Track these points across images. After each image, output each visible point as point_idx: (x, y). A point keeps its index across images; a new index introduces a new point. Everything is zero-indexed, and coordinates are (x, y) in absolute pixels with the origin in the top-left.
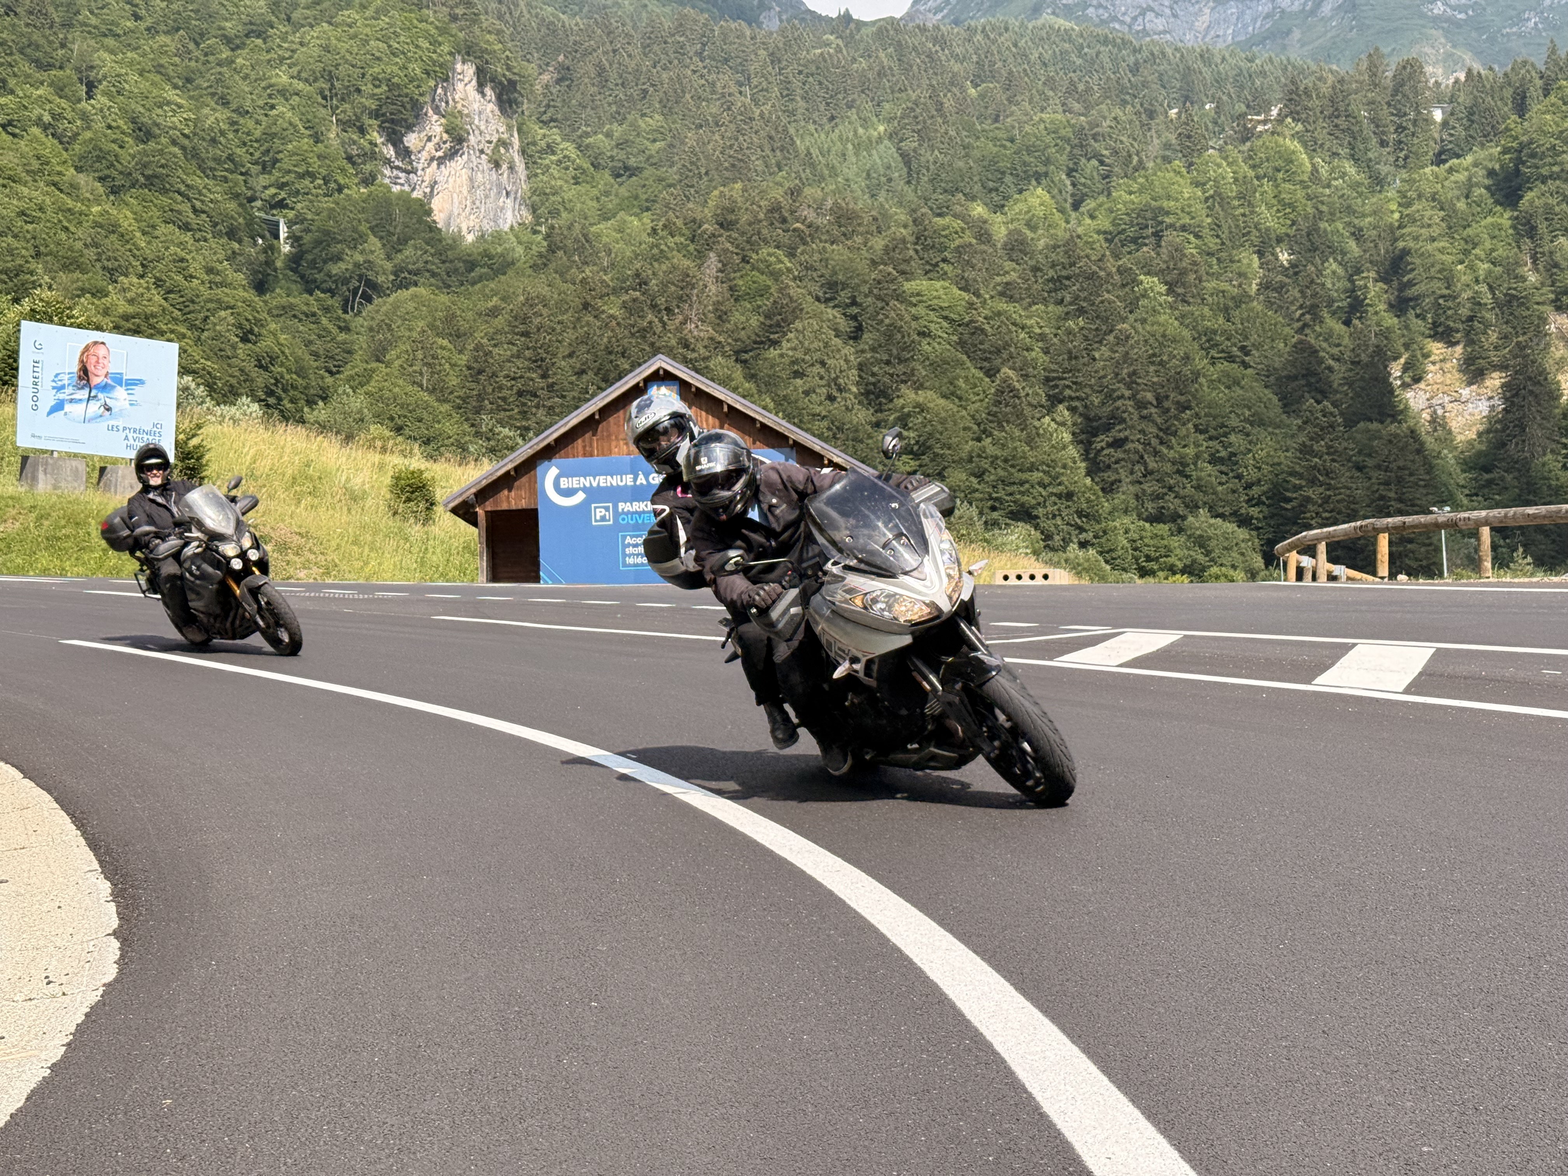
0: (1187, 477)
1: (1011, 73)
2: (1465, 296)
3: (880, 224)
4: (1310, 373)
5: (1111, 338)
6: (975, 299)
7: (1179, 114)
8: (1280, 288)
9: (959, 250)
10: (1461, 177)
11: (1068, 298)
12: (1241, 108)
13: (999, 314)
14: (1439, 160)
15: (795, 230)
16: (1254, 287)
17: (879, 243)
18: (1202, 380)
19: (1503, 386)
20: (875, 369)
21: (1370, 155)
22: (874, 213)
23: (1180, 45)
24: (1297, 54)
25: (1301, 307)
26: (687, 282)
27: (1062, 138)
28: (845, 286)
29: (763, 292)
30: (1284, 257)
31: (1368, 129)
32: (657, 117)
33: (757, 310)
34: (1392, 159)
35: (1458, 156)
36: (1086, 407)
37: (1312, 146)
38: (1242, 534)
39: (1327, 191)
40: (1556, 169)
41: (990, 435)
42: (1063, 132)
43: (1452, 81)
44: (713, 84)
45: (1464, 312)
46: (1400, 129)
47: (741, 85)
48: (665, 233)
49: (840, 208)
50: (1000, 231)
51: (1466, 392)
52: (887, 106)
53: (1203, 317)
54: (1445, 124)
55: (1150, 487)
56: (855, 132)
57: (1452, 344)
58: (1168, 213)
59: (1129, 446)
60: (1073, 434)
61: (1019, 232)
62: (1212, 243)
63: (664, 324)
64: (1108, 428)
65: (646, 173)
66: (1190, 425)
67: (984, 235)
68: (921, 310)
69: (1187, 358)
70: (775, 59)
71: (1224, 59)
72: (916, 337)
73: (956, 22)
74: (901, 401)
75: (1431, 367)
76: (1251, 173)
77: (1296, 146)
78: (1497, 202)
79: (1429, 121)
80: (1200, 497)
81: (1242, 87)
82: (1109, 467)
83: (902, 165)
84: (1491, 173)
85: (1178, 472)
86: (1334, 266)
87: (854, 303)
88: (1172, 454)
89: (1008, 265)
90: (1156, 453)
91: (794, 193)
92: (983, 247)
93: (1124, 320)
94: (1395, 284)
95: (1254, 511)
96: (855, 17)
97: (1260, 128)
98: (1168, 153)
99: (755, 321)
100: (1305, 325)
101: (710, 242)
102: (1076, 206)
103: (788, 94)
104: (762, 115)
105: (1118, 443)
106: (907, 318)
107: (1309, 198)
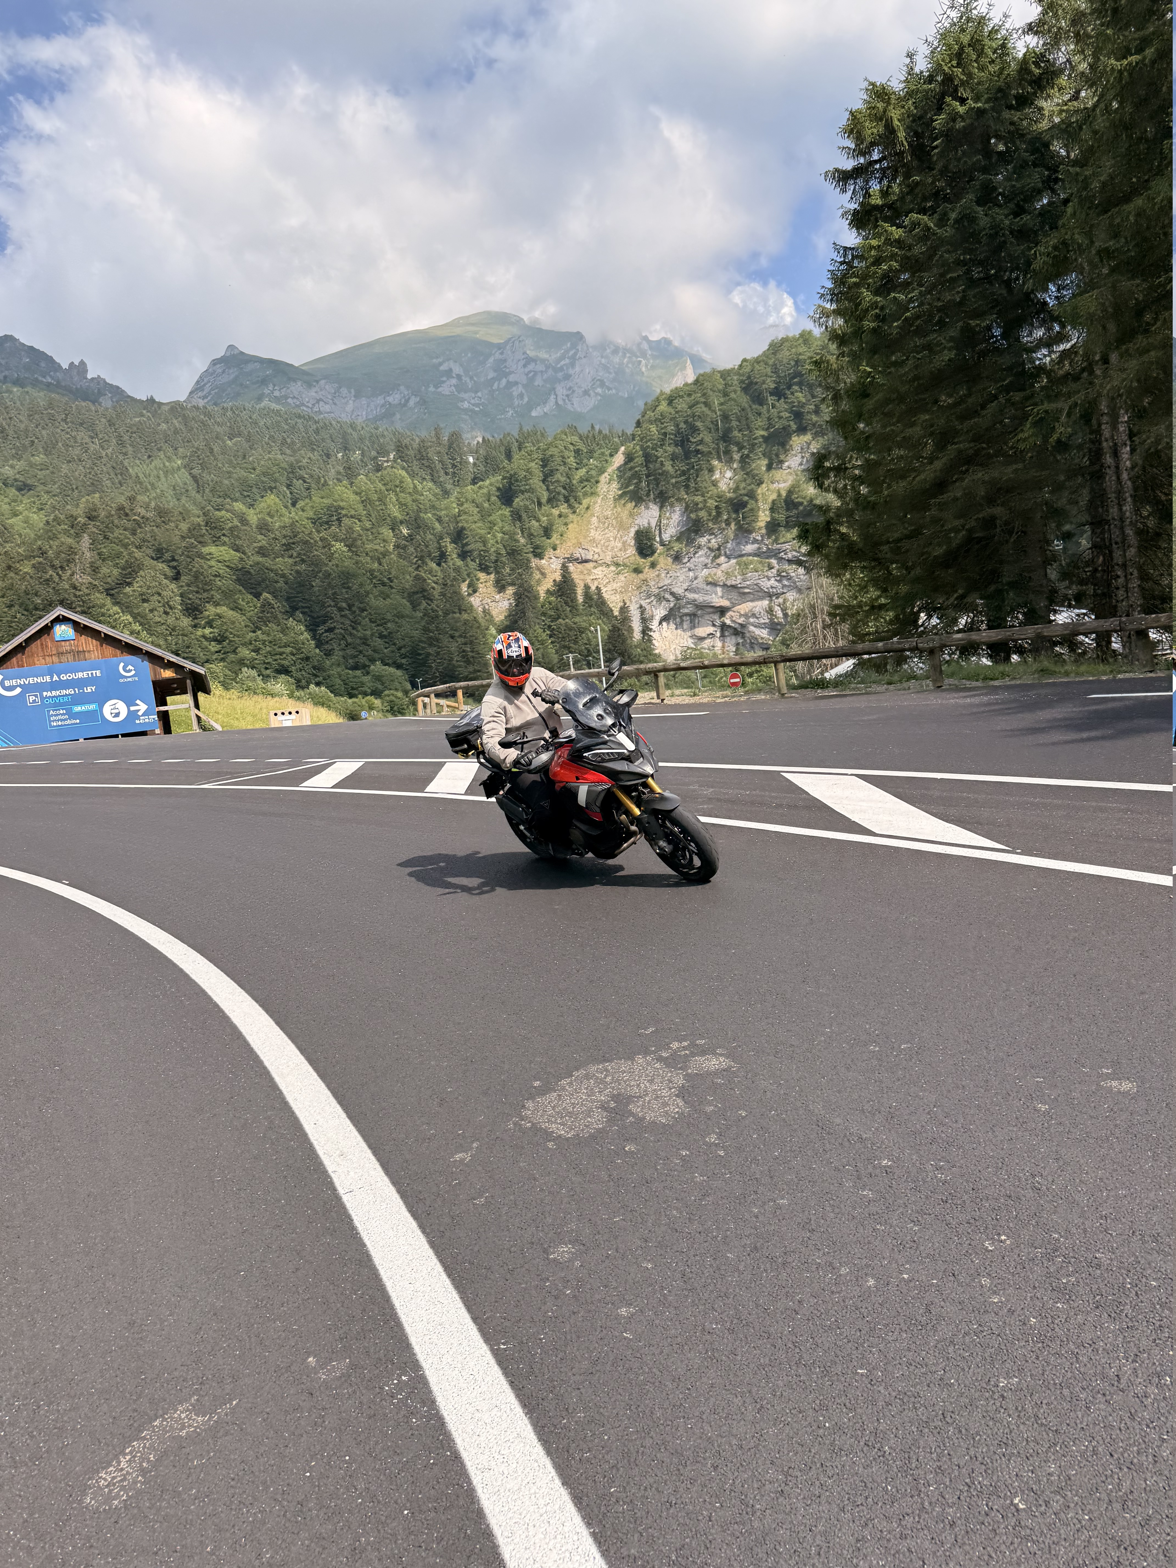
0: (368, 645)
1: (249, 432)
2: (492, 550)
3: (184, 515)
4: (424, 590)
5: (320, 575)
6: (243, 556)
7: (343, 456)
8: (405, 547)
9: (231, 529)
10: (485, 491)
11: (295, 554)
12: (374, 453)
13: (258, 563)
14: (474, 482)
15: (134, 520)
16: (392, 547)
17: (184, 526)
18: (371, 596)
19: (514, 594)
20: (191, 596)
21: (441, 479)
22: (180, 509)
23: (339, 419)
24: (399, 426)
25: (416, 557)
26: (71, 551)
27: (282, 468)
28: (168, 550)
29: (119, 555)
30: (405, 531)
31: (439, 466)
32: (41, 456)
33: (116, 565)
34: (451, 481)
35: (483, 481)
36: (311, 612)
37: (413, 475)
38: (399, 673)
39: (422, 498)
40: (527, 487)
41: (260, 629)
42: (282, 465)
43: (475, 442)
44: (75, 438)
45: (493, 558)
46: (454, 466)
47: (92, 438)
48: (55, 523)
49: (160, 507)
50: (253, 517)
51: (497, 597)
52: (181, 450)
53: (367, 563)
54: (475, 464)
55: (350, 651)
56: (164, 464)
57: (489, 574)
58: (343, 509)
59: (337, 631)
60: (306, 626)
61: (264, 519)
62: (368, 525)
63: (60, 577)
64: (324, 622)
65: (38, 489)
66: (367, 619)
67: (244, 521)
68: (213, 563)
69: (361, 585)
70: (111, 423)
71: (363, 428)
72: (212, 578)
73: (215, 404)
74: (207, 613)
75: (480, 585)
76: (383, 488)
77: (404, 473)
78: (503, 504)
79: (467, 462)
80: (376, 656)
81: (374, 443)
82: (327, 642)
83: (193, 482)
84: (499, 489)
85: (364, 643)
86: (430, 536)
87: (173, 560)
88: (359, 634)
89: (260, 537)
90: (351, 634)
91: (132, 499)
92: (245, 528)
93: (327, 565)
94: (460, 545)
95: (404, 661)
96: (157, 400)
97: (385, 464)
98: (339, 477)
99: (116, 572)
100: (419, 566)
101: (84, 528)
102: (294, 504)
103: (121, 443)
104: (107, 455)
105: (330, 630)
106: (205, 567)
107: (414, 501)
